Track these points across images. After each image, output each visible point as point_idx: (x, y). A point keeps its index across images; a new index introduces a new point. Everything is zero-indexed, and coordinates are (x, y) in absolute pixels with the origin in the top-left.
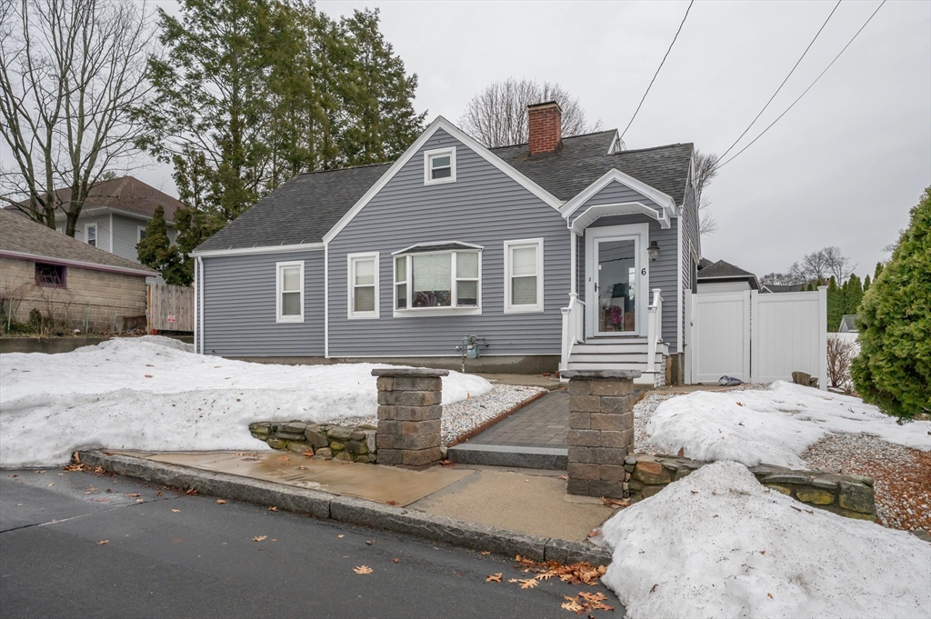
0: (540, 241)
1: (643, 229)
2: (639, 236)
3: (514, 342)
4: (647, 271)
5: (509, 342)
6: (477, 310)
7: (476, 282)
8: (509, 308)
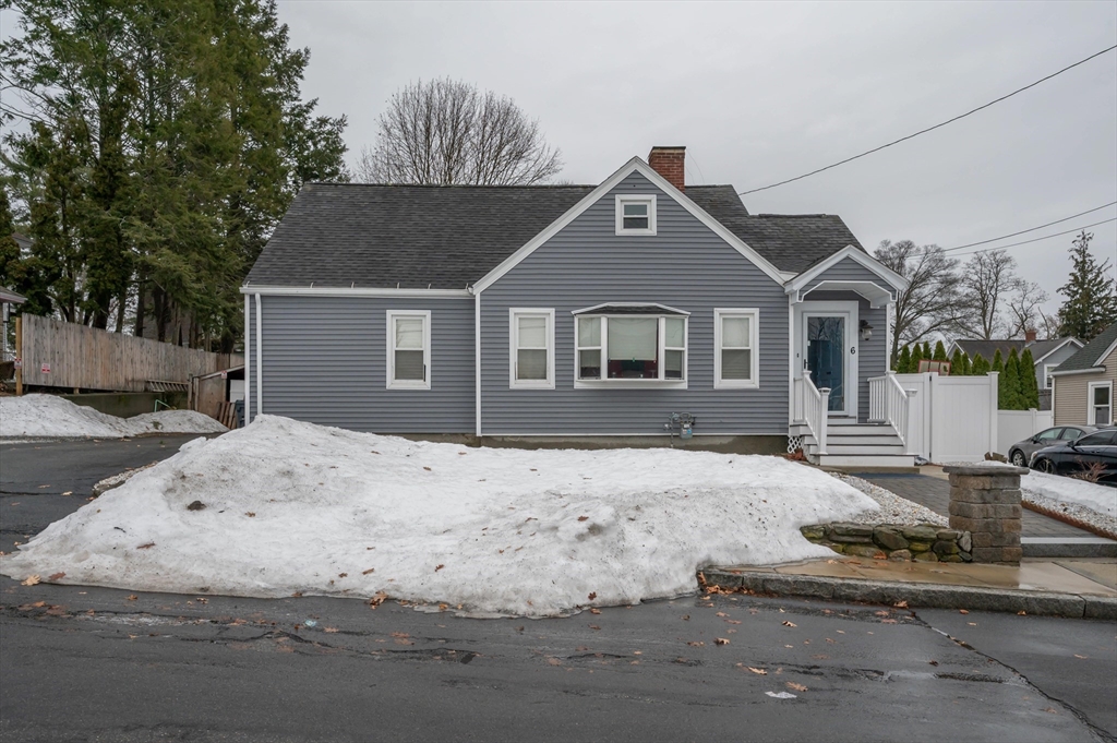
0: (756, 311)
1: (853, 306)
2: (849, 313)
3: (724, 421)
4: (857, 349)
5: (718, 421)
6: (683, 384)
7: (681, 352)
8: (720, 383)
